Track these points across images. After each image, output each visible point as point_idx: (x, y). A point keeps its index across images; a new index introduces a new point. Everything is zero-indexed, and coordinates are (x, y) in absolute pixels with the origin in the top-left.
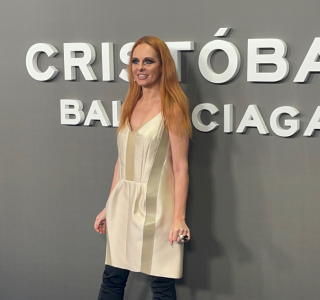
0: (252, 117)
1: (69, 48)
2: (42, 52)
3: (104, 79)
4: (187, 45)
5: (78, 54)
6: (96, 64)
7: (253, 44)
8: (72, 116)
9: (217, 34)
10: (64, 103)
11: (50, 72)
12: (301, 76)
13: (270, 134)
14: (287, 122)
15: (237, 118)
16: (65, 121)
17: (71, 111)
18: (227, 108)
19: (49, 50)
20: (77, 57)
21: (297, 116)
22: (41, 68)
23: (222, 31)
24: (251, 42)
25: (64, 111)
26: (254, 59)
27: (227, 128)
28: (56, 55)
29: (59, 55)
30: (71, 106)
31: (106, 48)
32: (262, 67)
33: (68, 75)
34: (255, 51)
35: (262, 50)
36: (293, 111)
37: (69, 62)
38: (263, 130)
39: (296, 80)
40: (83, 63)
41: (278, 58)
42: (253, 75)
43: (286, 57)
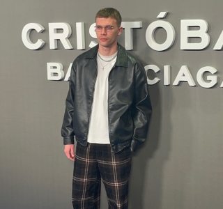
0: (184, 74)
1: (52, 26)
2: (33, 29)
3: (78, 48)
4: (137, 24)
5: (59, 30)
6: (72, 37)
7: (185, 23)
8: (55, 74)
9: (159, 16)
10: (49, 65)
11: (39, 43)
13: (197, 85)
14: (209, 78)
15: (173, 74)
16: (50, 77)
17: (55, 71)
18: (166, 68)
19: (38, 28)
20: (58, 33)
21: (216, 73)
22: (33, 40)
23: (162, 14)
24: (182, 21)
25: (50, 71)
26: (185, 34)
27: (166, 82)
28: (43, 32)
29: (45, 31)
30: (55, 67)
31: (79, 26)
32: (191, 39)
33: (52, 46)
34: (186, 28)
35: (190, 28)
36: (213, 70)
37: (53, 36)
38: (191, 83)
39: (214, 49)
40: (63, 37)
41: (202, 33)
42: (184, 45)
43: (208, 32)
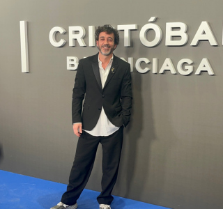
0: (167, 64)
1: (72, 29)
2: (58, 32)
3: (90, 46)
4: (133, 27)
5: (77, 32)
6: (85, 37)
7: (169, 25)
8: (73, 65)
9: (150, 20)
10: (69, 58)
11: (62, 42)
12: (194, 42)
13: (177, 73)
14: (186, 67)
15: (159, 65)
16: (69, 68)
17: (72, 63)
18: (154, 61)
19: (61, 31)
20: (76, 34)
21: (192, 64)
22: (57, 40)
23: (152, 19)
24: (167, 24)
25: (69, 63)
26: (169, 33)
27: (154, 71)
29: (66, 33)
30: (72, 60)
32: (173, 38)
33: (71, 44)
34: (170, 29)
35: (173, 29)
36: (190, 62)
37: (72, 36)
38: (173, 71)
39: (191, 44)
40: (79, 37)
41: (182, 33)
42: (169, 42)
43: (186, 32)
